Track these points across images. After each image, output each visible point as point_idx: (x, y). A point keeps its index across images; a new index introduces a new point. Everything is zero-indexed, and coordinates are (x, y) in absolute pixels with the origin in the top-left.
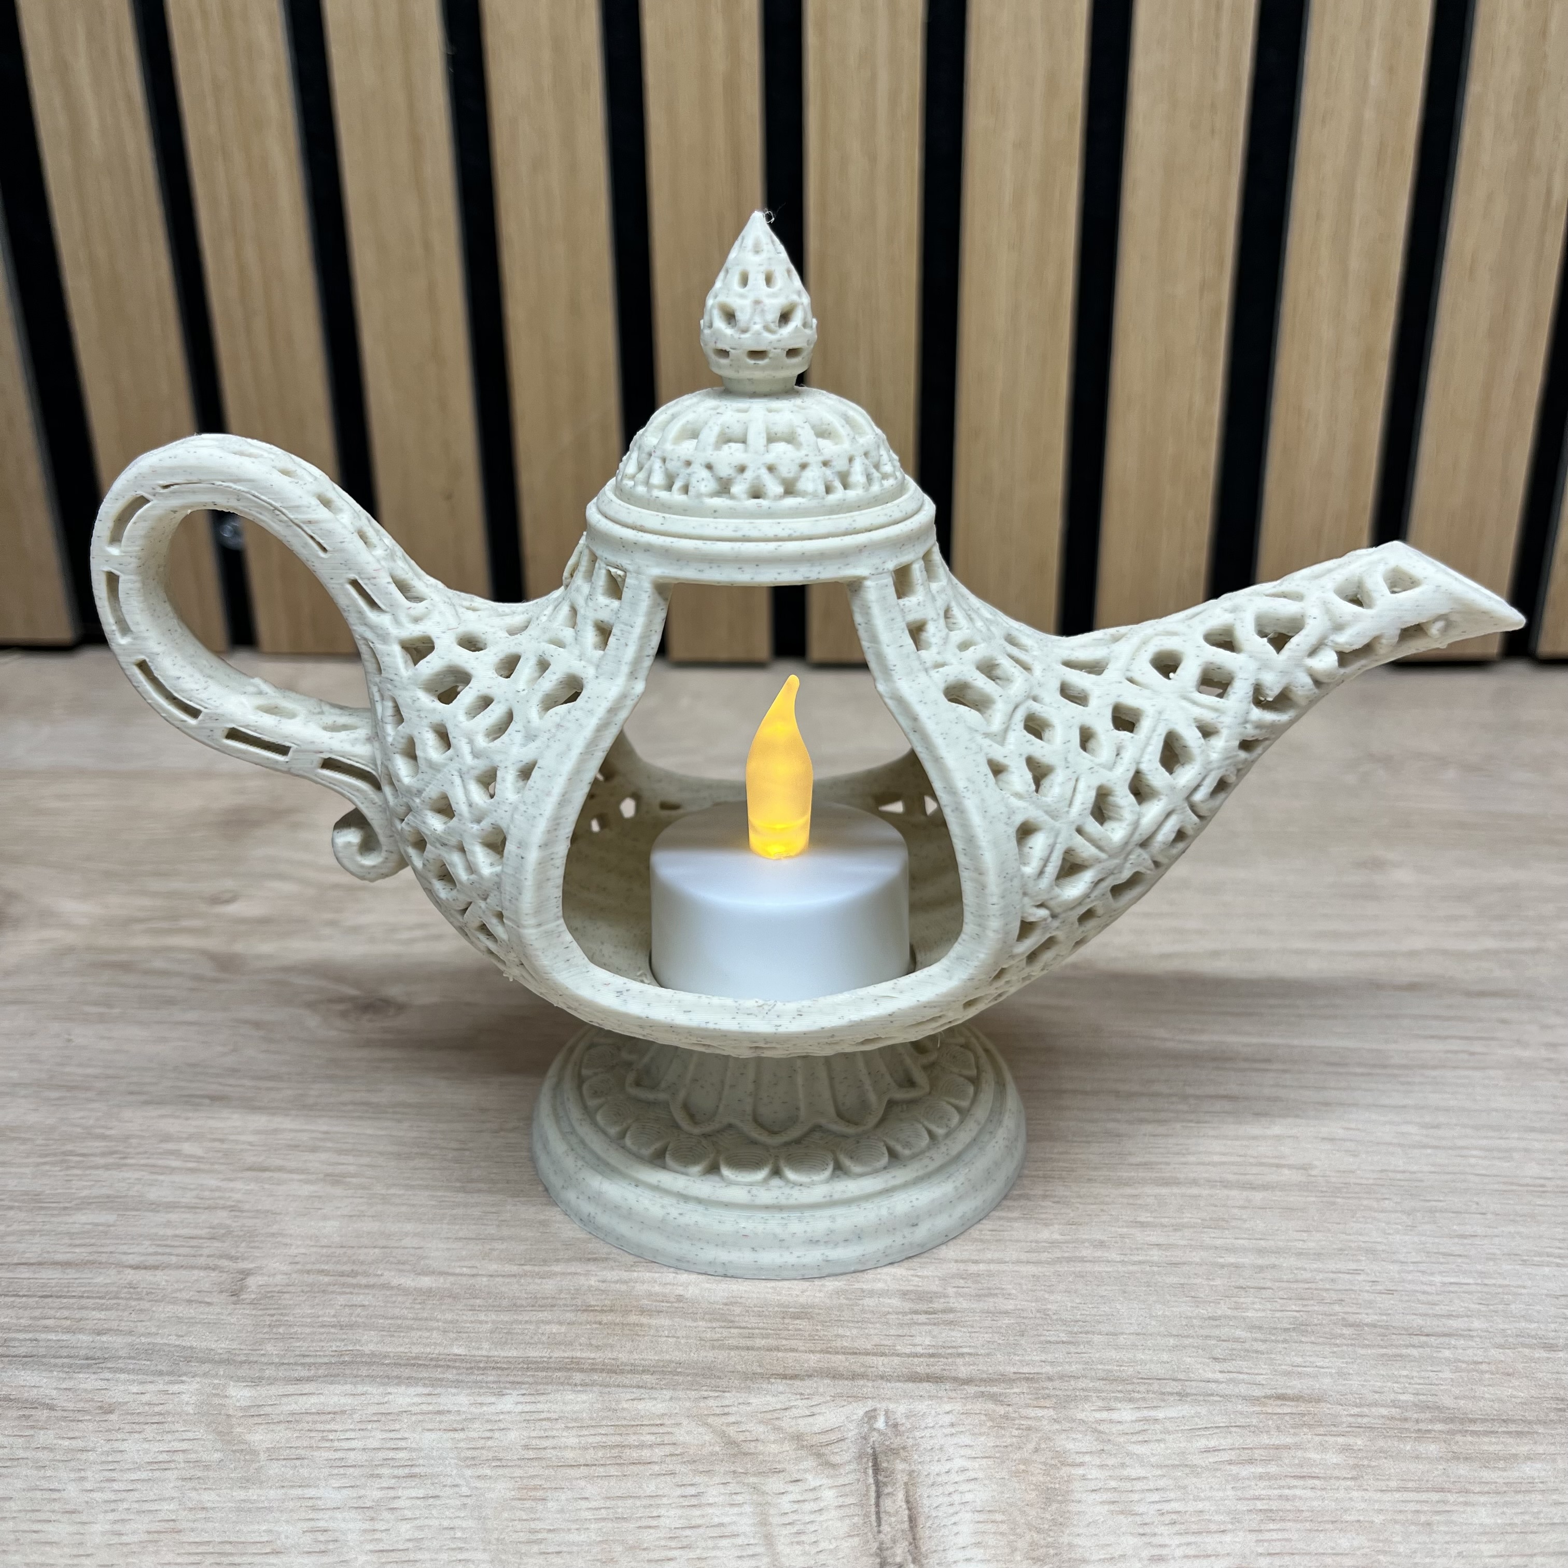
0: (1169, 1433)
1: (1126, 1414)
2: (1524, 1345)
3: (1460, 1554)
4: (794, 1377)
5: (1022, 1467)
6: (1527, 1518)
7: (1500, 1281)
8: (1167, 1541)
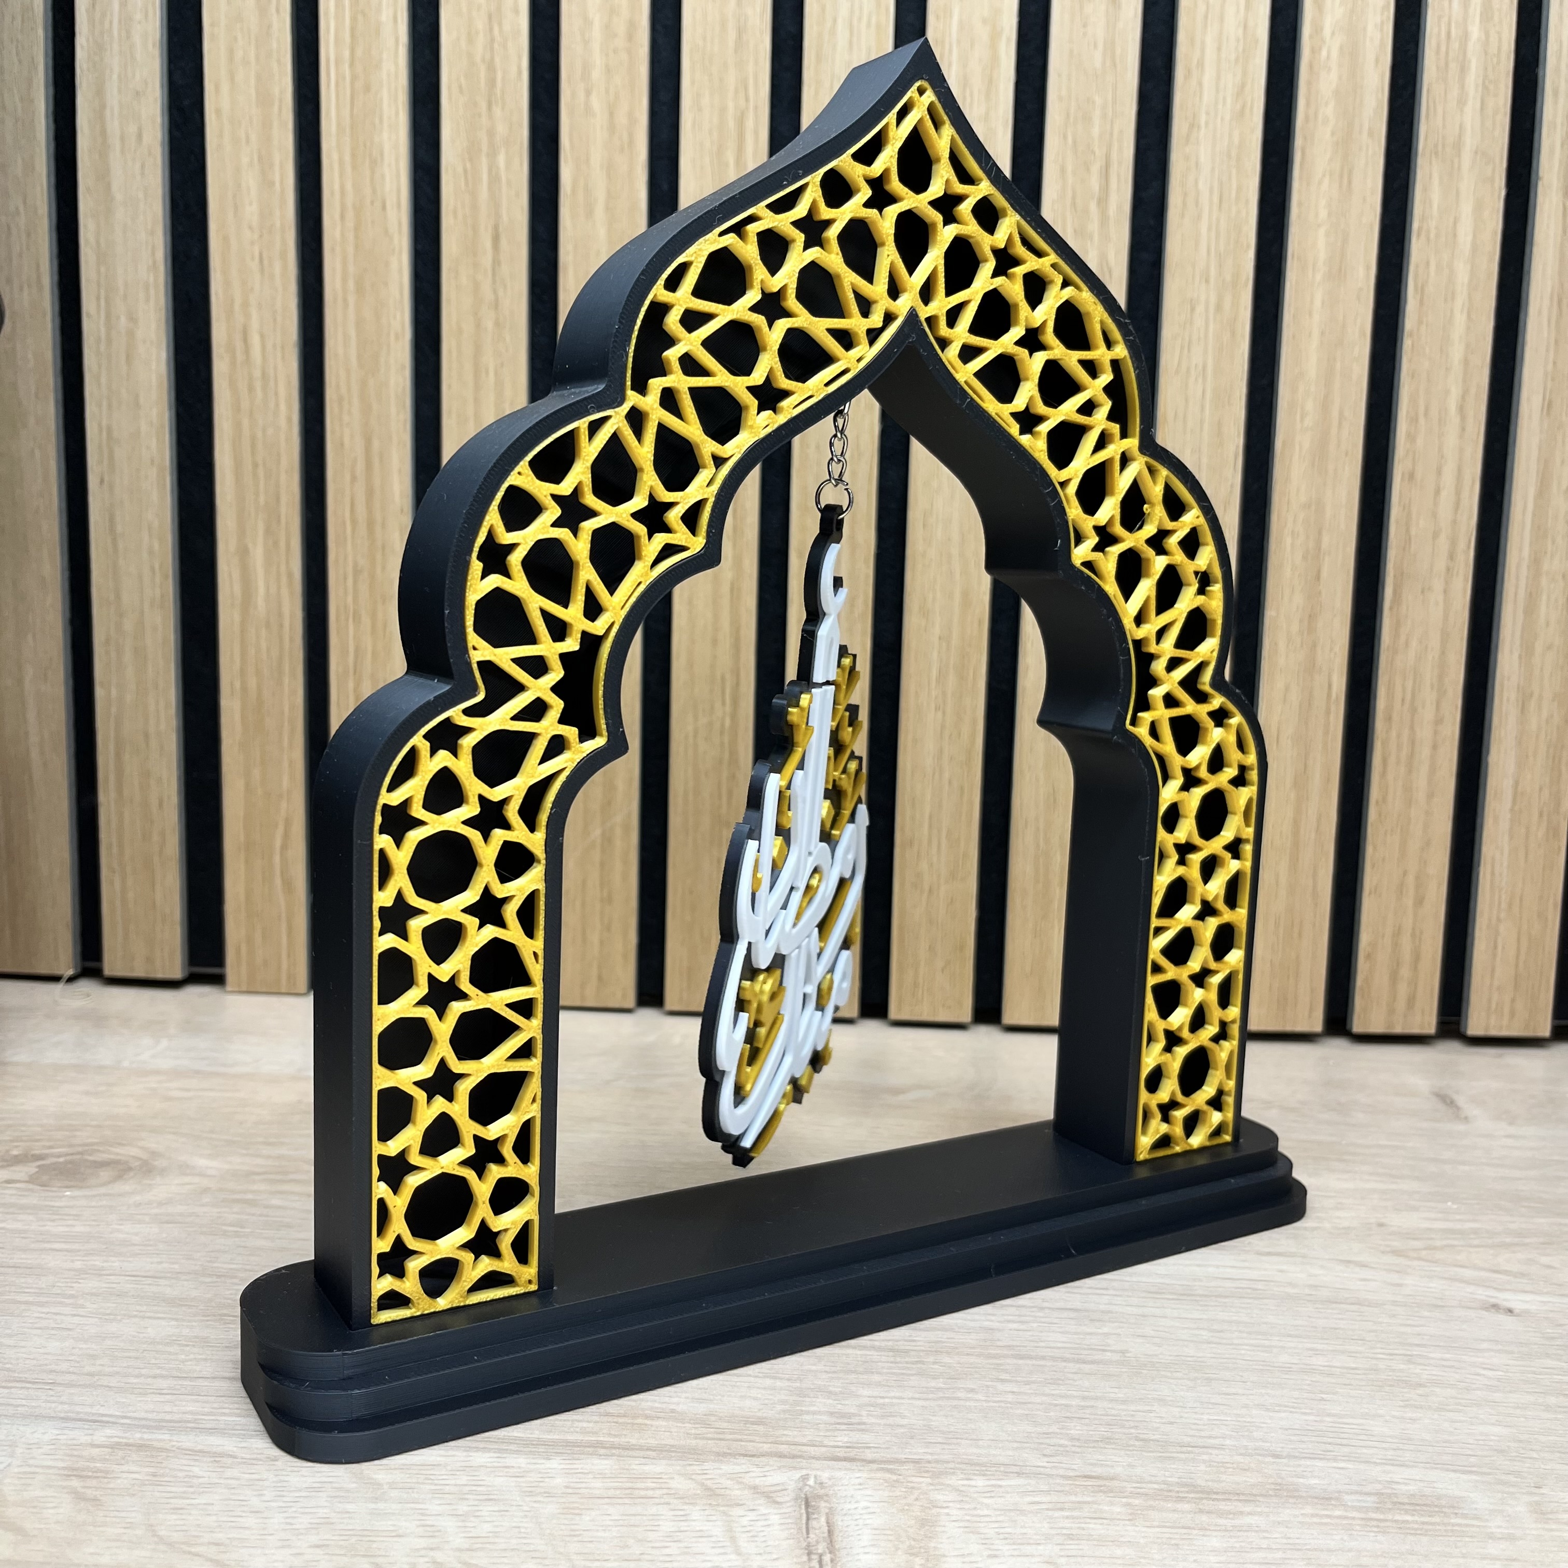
0: (1008, 1493)
1: (980, 1482)
2: (1260, 1455)
3: (1195, 1561)
4: (753, 1456)
5: (906, 1507)
6: (1243, 1544)
7: (1249, 1420)
8: (1000, 1547)
